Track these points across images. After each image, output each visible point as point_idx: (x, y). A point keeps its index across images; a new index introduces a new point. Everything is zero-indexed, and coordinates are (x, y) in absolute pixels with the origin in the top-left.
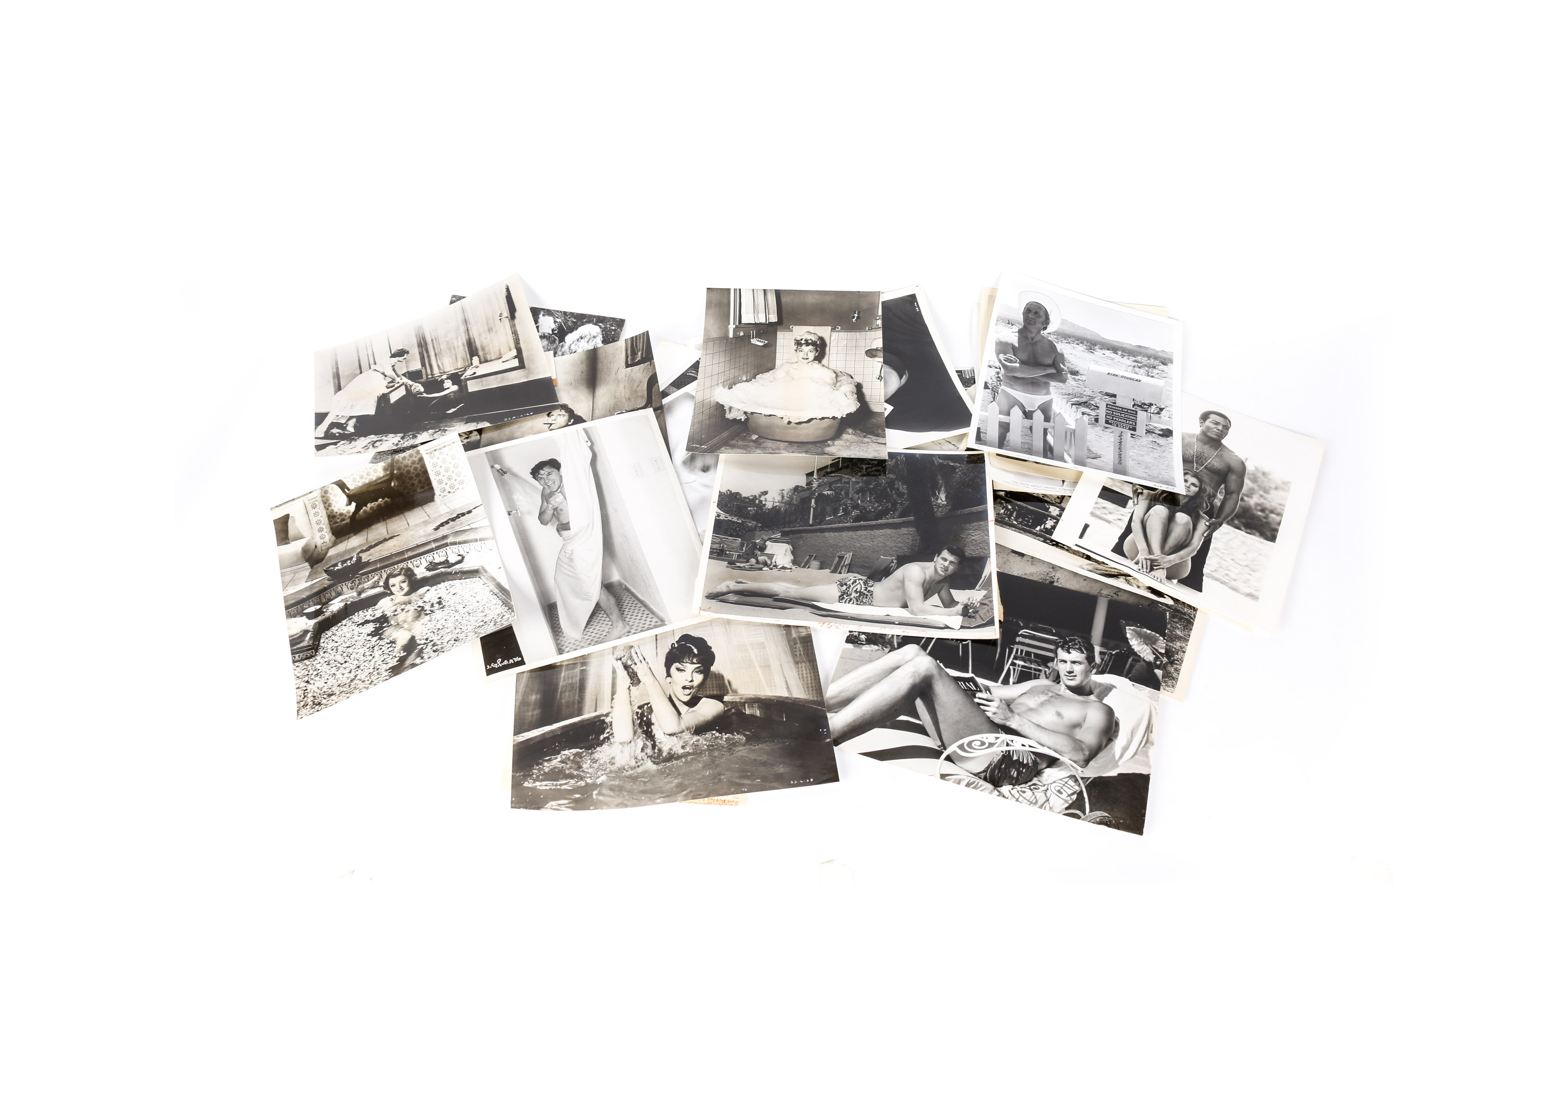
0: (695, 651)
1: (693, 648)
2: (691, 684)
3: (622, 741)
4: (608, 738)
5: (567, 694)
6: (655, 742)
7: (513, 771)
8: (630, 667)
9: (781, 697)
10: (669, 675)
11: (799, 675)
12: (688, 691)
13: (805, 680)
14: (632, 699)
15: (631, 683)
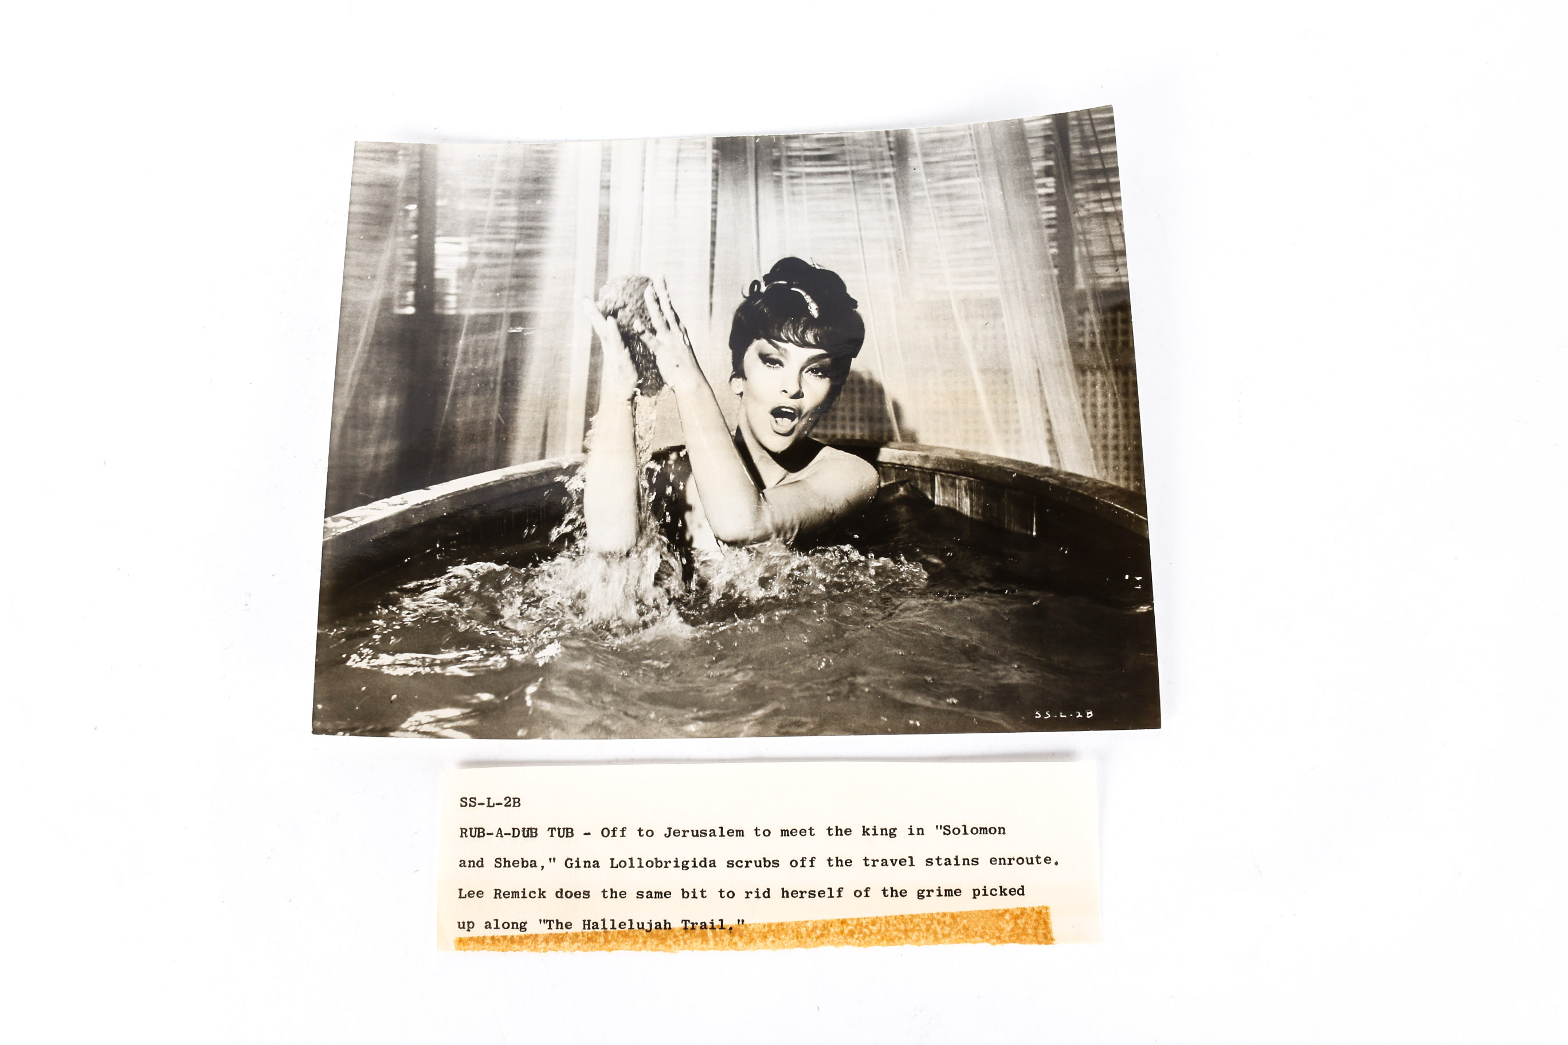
0: (814, 309)
1: (808, 299)
2: (794, 403)
3: (607, 548)
4: (570, 538)
5: (471, 400)
6: (691, 560)
7: (320, 624)
8: (639, 340)
9: (1030, 465)
10: (739, 372)
11: (1083, 406)
12: (786, 424)
13: (1101, 424)
14: (640, 430)
15: (639, 386)
